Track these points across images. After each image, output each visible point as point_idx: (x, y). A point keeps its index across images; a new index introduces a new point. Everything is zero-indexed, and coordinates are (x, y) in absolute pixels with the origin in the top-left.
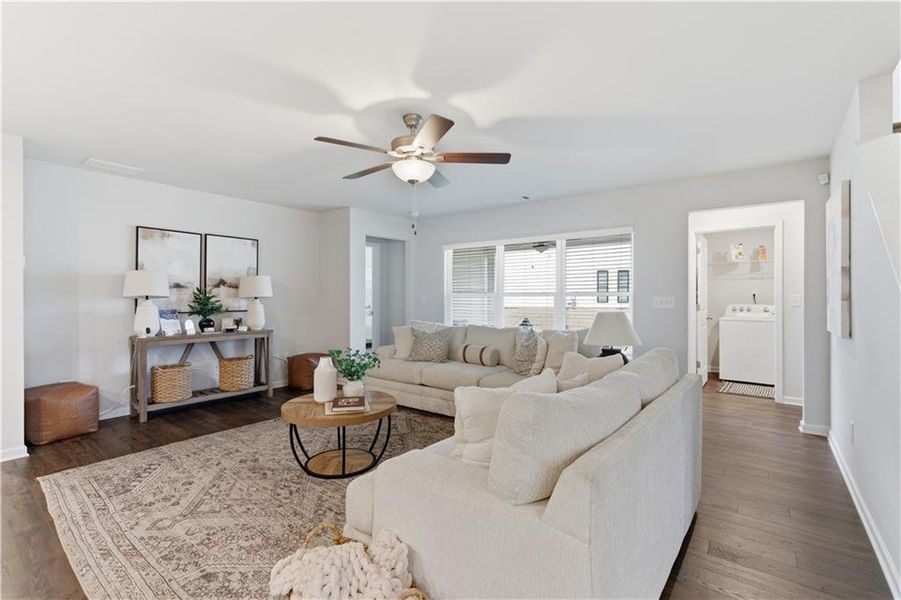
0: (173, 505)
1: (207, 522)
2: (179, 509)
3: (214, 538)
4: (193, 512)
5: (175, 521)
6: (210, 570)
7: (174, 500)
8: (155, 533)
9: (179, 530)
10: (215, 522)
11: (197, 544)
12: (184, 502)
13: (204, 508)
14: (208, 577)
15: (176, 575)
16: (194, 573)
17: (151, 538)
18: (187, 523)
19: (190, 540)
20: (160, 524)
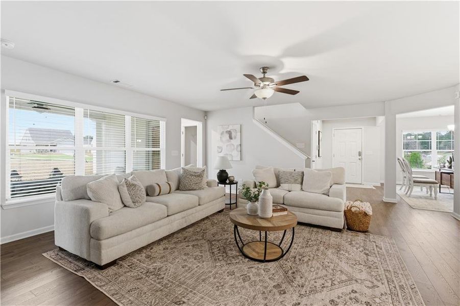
0: (356, 292)
1: (350, 270)
2: (355, 287)
3: (354, 262)
4: (351, 279)
5: (362, 281)
6: (365, 256)
7: (353, 295)
8: (376, 282)
9: (364, 276)
10: (346, 268)
11: (362, 264)
12: (349, 288)
13: (344, 277)
14: (367, 255)
15: (376, 261)
16: (370, 258)
17: (378, 281)
18: (358, 276)
19: (363, 268)
20: (370, 285)
